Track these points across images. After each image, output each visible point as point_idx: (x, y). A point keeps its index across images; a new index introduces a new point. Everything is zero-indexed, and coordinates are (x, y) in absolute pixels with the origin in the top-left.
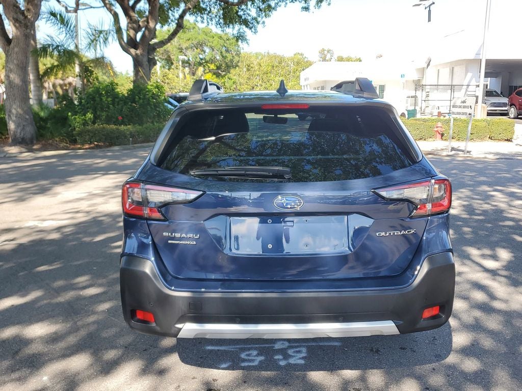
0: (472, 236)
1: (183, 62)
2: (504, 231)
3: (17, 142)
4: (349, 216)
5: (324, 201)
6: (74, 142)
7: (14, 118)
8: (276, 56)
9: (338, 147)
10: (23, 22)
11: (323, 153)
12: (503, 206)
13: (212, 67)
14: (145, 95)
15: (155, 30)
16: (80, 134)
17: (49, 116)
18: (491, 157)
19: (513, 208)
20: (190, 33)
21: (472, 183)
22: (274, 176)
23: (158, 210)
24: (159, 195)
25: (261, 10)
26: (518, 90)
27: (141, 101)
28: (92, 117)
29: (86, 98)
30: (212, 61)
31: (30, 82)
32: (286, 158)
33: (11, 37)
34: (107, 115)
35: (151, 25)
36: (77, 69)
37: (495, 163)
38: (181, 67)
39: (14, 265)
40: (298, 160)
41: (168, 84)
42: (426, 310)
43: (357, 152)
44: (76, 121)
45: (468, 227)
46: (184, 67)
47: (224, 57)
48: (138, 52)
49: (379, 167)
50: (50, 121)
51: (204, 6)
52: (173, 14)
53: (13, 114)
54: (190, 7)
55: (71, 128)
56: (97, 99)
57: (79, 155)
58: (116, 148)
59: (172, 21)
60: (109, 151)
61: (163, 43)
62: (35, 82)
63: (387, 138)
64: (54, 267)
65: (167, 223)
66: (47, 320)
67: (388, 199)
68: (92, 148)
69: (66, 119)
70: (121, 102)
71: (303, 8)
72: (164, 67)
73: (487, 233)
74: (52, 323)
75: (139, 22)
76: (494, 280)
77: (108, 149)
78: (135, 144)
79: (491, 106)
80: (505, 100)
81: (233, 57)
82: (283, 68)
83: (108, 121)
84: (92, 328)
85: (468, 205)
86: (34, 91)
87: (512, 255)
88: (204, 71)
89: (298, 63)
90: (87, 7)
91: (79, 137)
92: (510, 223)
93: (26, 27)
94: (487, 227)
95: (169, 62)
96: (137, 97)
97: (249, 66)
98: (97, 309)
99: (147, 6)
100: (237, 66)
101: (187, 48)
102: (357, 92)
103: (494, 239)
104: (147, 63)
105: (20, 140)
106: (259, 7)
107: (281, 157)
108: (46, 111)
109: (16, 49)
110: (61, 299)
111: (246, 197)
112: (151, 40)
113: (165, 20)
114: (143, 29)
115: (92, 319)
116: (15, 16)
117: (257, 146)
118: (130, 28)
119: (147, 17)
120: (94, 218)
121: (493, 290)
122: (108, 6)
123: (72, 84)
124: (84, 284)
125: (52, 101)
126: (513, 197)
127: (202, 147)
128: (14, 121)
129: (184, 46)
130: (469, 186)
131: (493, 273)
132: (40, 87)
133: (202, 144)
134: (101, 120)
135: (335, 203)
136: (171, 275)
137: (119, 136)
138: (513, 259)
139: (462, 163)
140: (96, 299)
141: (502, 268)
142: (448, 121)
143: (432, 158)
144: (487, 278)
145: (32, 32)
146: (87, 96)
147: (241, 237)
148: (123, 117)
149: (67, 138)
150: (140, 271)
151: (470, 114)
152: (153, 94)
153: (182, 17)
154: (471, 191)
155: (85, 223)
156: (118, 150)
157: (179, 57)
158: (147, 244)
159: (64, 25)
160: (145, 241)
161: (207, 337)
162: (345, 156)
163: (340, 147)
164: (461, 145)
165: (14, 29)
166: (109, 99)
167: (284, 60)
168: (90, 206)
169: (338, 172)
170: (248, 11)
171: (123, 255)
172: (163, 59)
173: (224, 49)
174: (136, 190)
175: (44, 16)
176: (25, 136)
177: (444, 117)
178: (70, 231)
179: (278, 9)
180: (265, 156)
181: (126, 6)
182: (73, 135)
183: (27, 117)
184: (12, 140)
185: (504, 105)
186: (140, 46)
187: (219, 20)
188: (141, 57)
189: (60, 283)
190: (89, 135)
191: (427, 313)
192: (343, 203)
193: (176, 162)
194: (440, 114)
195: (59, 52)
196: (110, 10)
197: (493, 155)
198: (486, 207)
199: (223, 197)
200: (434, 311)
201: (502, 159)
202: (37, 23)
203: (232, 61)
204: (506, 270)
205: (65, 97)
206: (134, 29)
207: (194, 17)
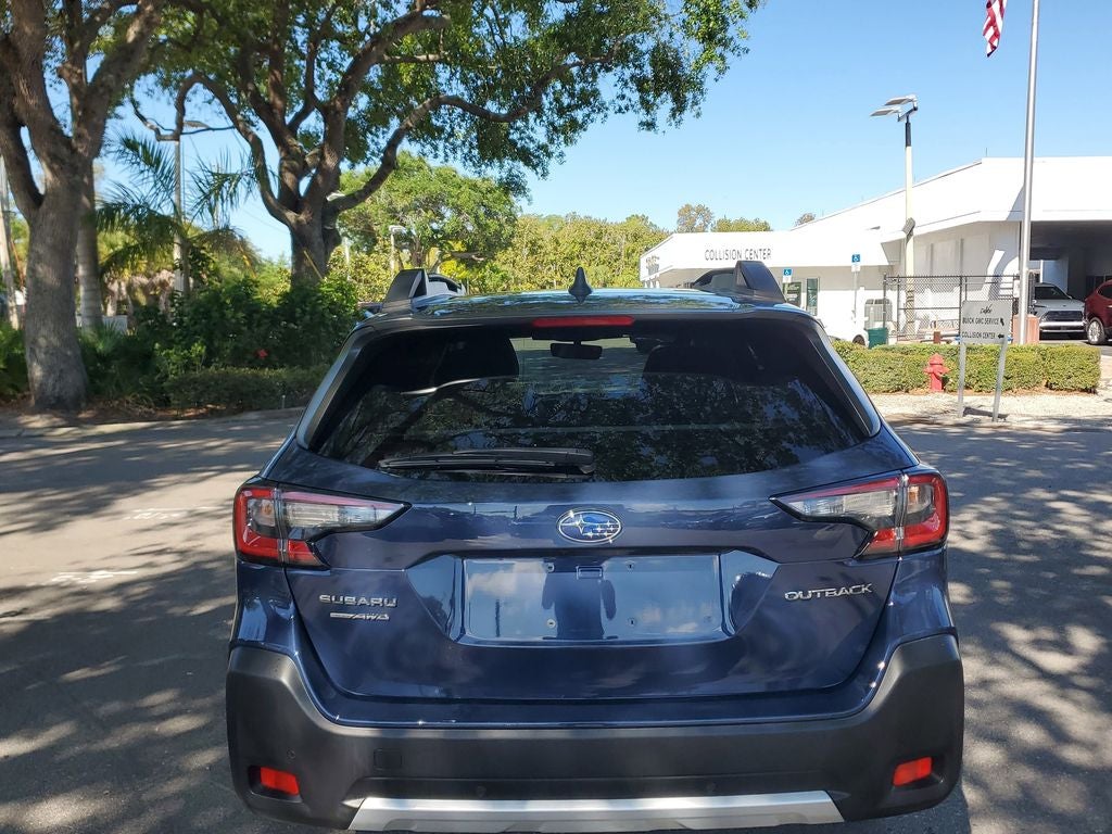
0: (1012, 599)
1: (399, 237)
2: (1084, 588)
3: (46, 405)
4: (722, 556)
5: (676, 522)
6: (165, 403)
7: (42, 356)
8: (589, 223)
9: (708, 408)
10: (67, 160)
11: (677, 418)
12: (1080, 532)
13: (458, 246)
14: (315, 306)
15: (338, 172)
16: (177, 387)
17: (115, 350)
18: (1051, 426)
19: (1102, 537)
20: (412, 179)
21: (1010, 482)
22: (557, 469)
23: (309, 545)
24: (313, 513)
25: (555, 129)
26: (1105, 283)
27: (308, 317)
28: (203, 351)
29: (192, 313)
30: (457, 234)
31: (77, 283)
32: (597, 430)
33: (42, 191)
34: (236, 348)
35: (330, 162)
36: (177, 254)
37: (1060, 439)
38: (393, 248)
39: (17, 666)
40: (625, 434)
41: (366, 282)
42: (900, 767)
43: (747, 418)
44: (170, 360)
45: (1004, 578)
46: (400, 248)
47: (481, 227)
48: (302, 217)
49: (795, 451)
50: (116, 362)
51: (439, 124)
52: (376, 139)
53: (40, 347)
54: (411, 125)
55: (158, 376)
56: (215, 315)
57: (173, 430)
58: (253, 416)
59: (373, 154)
60: (237, 422)
61: (354, 199)
62: (88, 282)
63: (810, 391)
64: (103, 671)
65: (327, 573)
66: (78, 790)
67: (807, 517)
68: (203, 416)
69: (149, 356)
70: (266, 321)
71: (642, 124)
72: (358, 249)
73: (1045, 593)
74: (87, 797)
75: (304, 157)
76: (1063, 697)
77: (236, 418)
78: (293, 406)
79: (1049, 320)
80: (1079, 307)
81: (500, 225)
82: (604, 247)
83: (238, 358)
84: (174, 808)
85: (1002, 531)
86: (85, 300)
87: (1103, 640)
88: (441, 256)
89: (636, 237)
90: (199, 128)
91: (174, 392)
92: (1097, 570)
93: (74, 170)
94: (1046, 579)
95: (369, 238)
96: (298, 310)
97: (534, 244)
98: (187, 765)
99: (321, 126)
100: (510, 244)
101: (405, 210)
102: (740, 290)
103: (1062, 604)
104: (320, 240)
105: (53, 402)
106: (552, 124)
107: (587, 429)
108: (109, 341)
109: (52, 216)
110: (111, 743)
111: (507, 515)
112: (329, 194)
113: (358, 154)
114: (314, 171)
115: (173, 787)
116: (52, 150)
117: (535, 406)
118: (286, 168)
119: (322, 147)
120: (196, 563)
121: (1062, 720)
122: (241, 126)
123: (168, 284)
124: (165, 709)
125: (124, 319)
126: (1101, 512)
127: (415, 407)
128: (40, 363)
129: (400, 205)
130: (1005, 489)
131: (1061, 682)
132: (100, 291)
133: (417, 401)
134: (222, 358)
135: (698, 527)
136: (336, 689)
137: (258, 391)
138: (1105, 650)
139: (989, 441)
140: (188, 742)
141: (1081, 670)
142: (954, 353)
143: (924, 430)
144: (1048, 692)
145: (86, 180)
146: (193, 308)
147: (505, 603)
148: (268, 352)
149: (151, 396)
150: (270, 680)
151: (1000, 336)
152: (333, 303)
153: (393, 144)
154: (1008, 499)
155: (174, 576)
156: (256, 420)
157: (391, 227)
158: (284, 620)
159: (152, 165)
160: (283, 613)
161: (413, 829)
162: (722, 427)
163: (713, 407)
164: (984, 401)
165: (49, 175)
166: (240, 315)
167: (606, 232)
168: (189, 539)
169: (709, 461)
170: (529, 132)
171: (234, 644)
172: (357, 233)
173: (482, 211)
174: (265, 502)
175: (113, 149)
176: (63, 393)
177: (948, 342)
178: (144, 593)
179: (590, 126)
180: (551, 426)
181: (279, 125)
182: (162, 391)
183: (69, 353)
184: (37, 402)
185: (1076, 316)
186: (306, 205)
187: (470, 152)
188: (307, 227)
189: (115, 706)
190: (196, 389)
191: (905, 774)
192: (716, 526)
193: (356, 439)
194: (937, 337)
195: (139, 218)
196: (246, 134)
197: (1056, 422)
198: (1043, 534)
199: (459, 515)
200: (921, 768)
201: (1076, 430)
202: (96, 162)
203: (498, 234)
204: (1090, 675)
205: (151, 311)
206: (293, 170)
207: (418, 145)
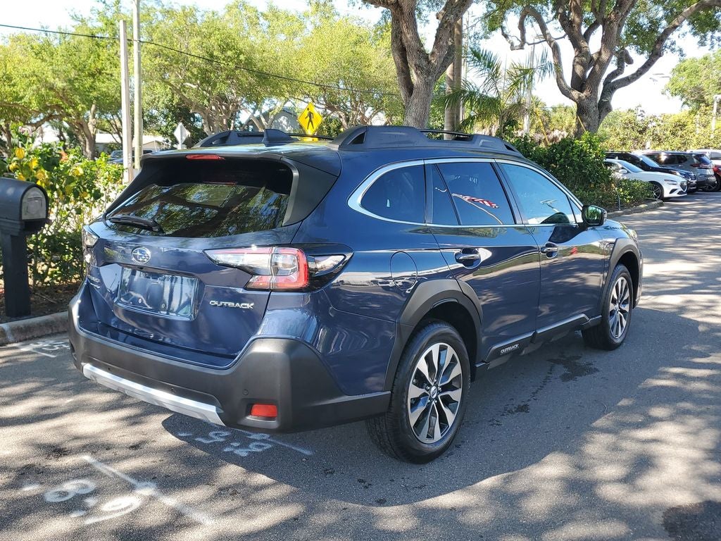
10: (425, 68)
35: (605, 56)
38: (714, 111)
42: (255, 406)
48: (583, 95)
75: (591, 54)
93: (428, 73)
104: (596, 109)
116: (417, 63)
118: (577, 62)
153: (661, 40)
157: (715, 96)
172: (693, 101)
181: (576, 34)
186: (588, 86)
188: (586, 101)
196: (550, 42)
206: (582, 64)
